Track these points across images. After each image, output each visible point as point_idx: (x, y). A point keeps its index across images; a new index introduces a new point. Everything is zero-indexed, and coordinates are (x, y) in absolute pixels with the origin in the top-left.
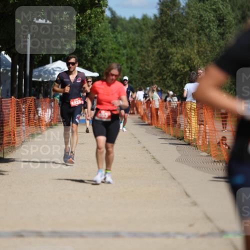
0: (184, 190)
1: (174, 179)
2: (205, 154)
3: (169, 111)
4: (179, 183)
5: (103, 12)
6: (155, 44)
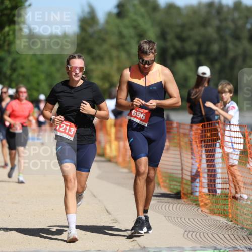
0: (105, 207)
1: (94, 196)
2: (125, 170)
4: (100, 201)
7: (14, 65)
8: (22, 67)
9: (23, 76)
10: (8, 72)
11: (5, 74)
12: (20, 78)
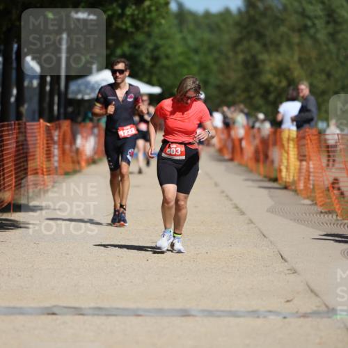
0: (279, 252)
1: (264, 236)
2: (308, 202)
3: (257, 142)
4: (271, 242)
5: (167, 4)
6: (239, 48)
7: (156, 53)
8: (167, 57)
9: (167, 68)
10: (148, 63)
11: (143, 65)
12: (164, 71)
